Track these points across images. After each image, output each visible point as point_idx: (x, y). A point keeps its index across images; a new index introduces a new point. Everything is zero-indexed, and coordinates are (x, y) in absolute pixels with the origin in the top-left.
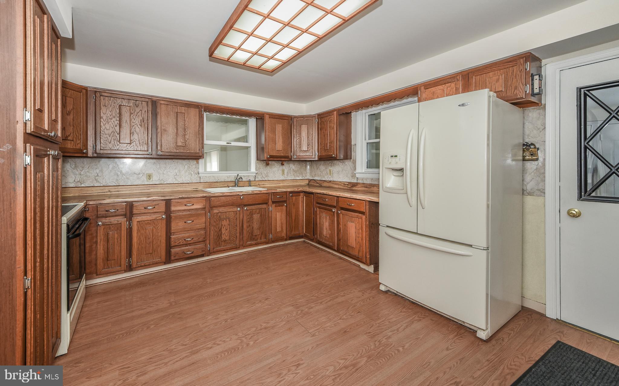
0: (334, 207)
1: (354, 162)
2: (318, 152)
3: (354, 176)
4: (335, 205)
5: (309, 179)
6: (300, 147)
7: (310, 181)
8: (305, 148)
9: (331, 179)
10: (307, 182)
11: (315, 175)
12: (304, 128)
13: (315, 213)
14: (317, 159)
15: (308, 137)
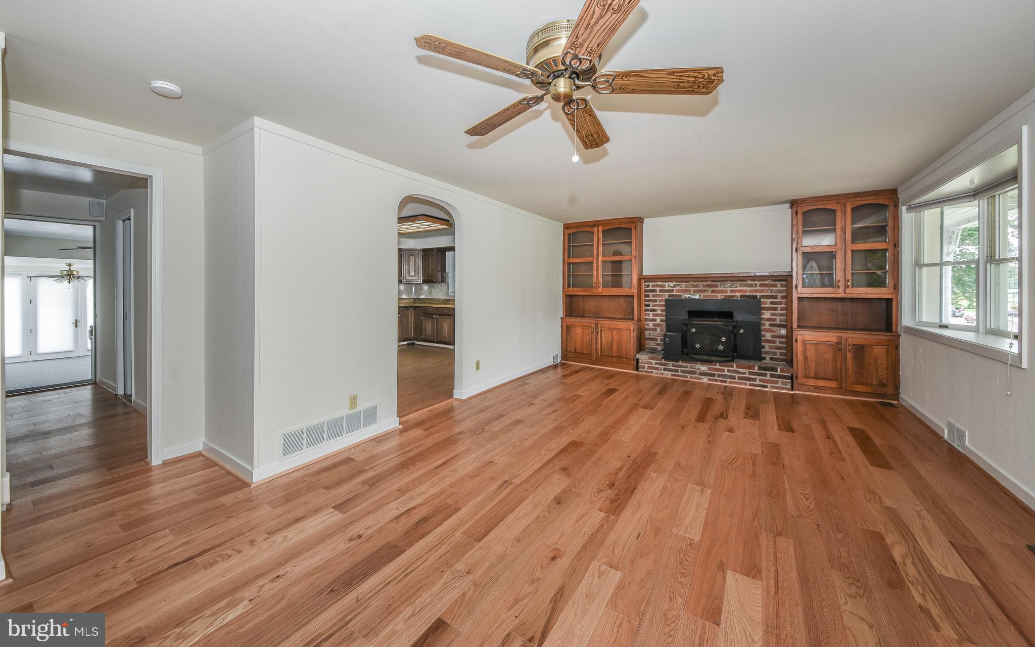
0: (434, 314)
1: (448, 285)
2: (423, 277)
3: (448, 294)
4: (435, 313)
5: (414, 298)
6: (409, 273)
7: (415, 299)
8: (413, 274)
9: (432, 297)
10: (413, 300)
11: (419, 294)
12: (412, 259)
13: (421, 321)
14: (422, 282)
15: (415, 266)
